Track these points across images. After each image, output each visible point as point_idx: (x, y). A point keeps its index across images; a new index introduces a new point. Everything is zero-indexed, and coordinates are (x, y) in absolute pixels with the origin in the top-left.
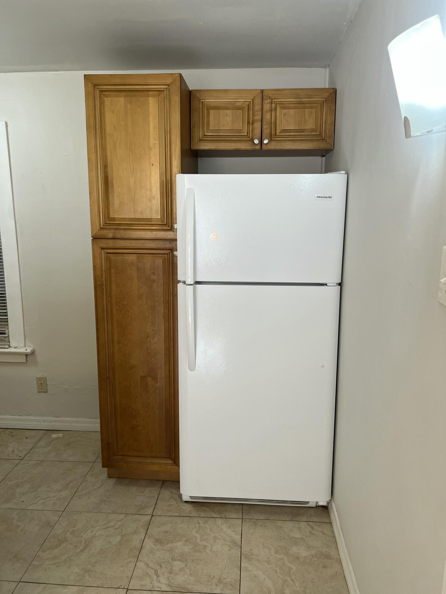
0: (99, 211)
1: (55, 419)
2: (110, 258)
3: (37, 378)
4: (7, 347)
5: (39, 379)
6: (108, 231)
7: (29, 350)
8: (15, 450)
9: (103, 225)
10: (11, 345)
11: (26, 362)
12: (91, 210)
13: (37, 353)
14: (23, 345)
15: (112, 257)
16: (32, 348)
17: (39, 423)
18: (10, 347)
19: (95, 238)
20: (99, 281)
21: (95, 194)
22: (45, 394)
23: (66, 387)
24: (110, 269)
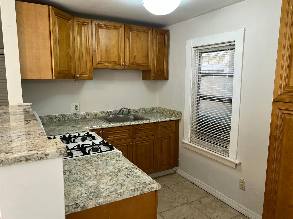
0: (281, 81)
1: (247, 209)
2: (285, 117)
3: (240, 180)
4: (226, 156)
5: (241, 181)
6: (286, 97)
7: (237, 162)
8: (219, 216)
9: (283, 92)
10: (229, 156)
11: (236, 168)
12: (276, 80)
13: (242, 165)
14: (235, 157)
15: (287, 117)
16: (240, 161)
17: (237, 207)
18: (229, 157)
19: (276, 101)
20: (274, 133)
21: (280, 68)
22: (243, 191)
23: (256, 192)
24: (284, 125)
